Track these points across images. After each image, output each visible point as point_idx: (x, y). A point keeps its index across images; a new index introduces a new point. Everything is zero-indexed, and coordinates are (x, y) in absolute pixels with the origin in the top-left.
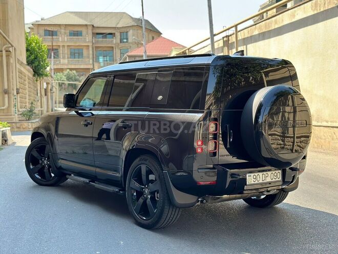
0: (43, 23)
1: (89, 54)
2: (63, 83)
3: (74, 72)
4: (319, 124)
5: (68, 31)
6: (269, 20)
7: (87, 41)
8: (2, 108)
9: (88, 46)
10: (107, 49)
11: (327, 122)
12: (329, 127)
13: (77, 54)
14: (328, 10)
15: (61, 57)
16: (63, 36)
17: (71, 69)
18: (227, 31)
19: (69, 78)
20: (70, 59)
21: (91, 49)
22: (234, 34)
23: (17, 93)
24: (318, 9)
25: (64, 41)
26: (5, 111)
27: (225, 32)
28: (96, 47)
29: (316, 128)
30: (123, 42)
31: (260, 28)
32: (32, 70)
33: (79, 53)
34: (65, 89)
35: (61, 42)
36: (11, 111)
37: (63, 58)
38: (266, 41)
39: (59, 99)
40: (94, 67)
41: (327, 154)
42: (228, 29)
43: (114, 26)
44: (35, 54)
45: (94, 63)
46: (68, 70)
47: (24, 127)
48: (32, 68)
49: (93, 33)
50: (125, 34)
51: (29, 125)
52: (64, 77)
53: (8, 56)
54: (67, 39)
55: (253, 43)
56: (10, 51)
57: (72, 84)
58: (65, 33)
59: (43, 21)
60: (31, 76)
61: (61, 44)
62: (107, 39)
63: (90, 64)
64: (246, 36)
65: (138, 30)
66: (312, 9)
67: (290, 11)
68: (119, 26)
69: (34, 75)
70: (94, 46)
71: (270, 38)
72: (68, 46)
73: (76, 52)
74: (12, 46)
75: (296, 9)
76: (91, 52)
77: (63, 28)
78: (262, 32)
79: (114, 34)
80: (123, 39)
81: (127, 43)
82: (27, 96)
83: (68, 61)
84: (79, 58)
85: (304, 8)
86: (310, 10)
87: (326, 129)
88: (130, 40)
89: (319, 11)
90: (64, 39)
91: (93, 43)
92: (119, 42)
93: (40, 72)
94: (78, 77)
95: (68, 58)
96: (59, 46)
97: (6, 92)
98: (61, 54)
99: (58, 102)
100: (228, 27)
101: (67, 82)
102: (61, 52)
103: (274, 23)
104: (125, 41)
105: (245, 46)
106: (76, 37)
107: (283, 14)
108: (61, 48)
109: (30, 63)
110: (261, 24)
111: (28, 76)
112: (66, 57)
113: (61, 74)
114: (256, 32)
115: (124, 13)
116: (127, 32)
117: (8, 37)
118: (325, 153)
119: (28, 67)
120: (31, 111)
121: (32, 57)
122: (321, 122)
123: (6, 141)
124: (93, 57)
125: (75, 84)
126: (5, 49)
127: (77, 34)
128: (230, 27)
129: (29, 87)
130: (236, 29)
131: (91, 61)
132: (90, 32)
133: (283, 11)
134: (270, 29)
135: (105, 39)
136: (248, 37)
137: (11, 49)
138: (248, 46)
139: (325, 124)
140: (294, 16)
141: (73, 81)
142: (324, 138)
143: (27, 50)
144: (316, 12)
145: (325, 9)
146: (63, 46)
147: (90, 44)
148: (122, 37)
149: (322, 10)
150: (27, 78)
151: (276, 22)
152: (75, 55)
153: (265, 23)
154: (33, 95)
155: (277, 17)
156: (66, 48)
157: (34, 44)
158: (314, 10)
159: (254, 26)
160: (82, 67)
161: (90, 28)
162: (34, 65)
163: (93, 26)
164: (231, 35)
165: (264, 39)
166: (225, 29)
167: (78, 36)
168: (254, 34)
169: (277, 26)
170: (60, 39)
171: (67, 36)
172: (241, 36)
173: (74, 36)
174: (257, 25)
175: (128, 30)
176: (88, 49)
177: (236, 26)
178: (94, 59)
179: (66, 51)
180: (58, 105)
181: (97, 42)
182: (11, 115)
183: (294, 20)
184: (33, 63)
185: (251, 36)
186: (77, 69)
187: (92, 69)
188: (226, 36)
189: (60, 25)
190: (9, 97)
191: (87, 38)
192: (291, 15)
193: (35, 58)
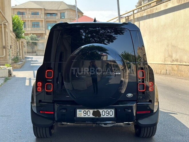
0: (16, 7)
1: (43, 25)
2: (29, 42)
3: (35, 35)
4: (181, 64)
5: (31, 12)
6: (153, 8)
7: (42, 17)
8: (2, 56)
9: (42, 20)
10: (53, 22)
11: (186, 63)
12: (187, 65)
13: (36, 25)
14: (186, 3)
15: (27, 27)
16: (28, 15)
17: (33, 34)
18: (128, 14)
19: (32, 39)
20: (32, 28)
21: (44, 22)
22: (132, 15)
23: (10, 48)
24: (181, 3)
25: (29, 18)
26: (4, 58)
27: (127, 14)
28: (46, 21)
29: (180, 66)
30: (62, 18)
31: (147, 12)
32: (15, 35)
33: (37, 25)
34: (30, 45)
35: (27, 18)
36: (7, 57)
37: (28, 27)
38: (151, 19)
39: (27, 50)
40: (46, 32)
41: (186, 79)
42: (129, 12)
43: (57, 9)
44: (16, 26)
45: (46, 30)
46: (31, 34)
47: (15, 67)
48: (15, 33)
49: (45, 13)
50: (63, 14)
51: (17, 66)
52: (29, 38)
53: (5, 27)
54: (30, 16)
55: (143, 20)
56: (6, 25)
57: (34, 42)
58: (29, 13)
59: (16, 6)
60: (15, 38)
61: (27, 20)
62: (53, 17)
63: (44, 31)
64: (139, 16)
65: (70, 11)
66: (177, 2)
67: (164, 3)
68: (59, 9)
69: (16, 38)
70: (46, 20)
71: (153, 17)
72: (31, 20)
73: (36, 24)
74: (7, 22)
75: (168, 2)
76: (44, 24)
77: (28, 10)
78: (148, 14)
79: (57, 14)
80: (62, 16)
81: (64, 19)
82: (13, 49)
83: (31, 29)
84: (37, 27)
85: (173, 2)
86: (176, 3)
87: (185, 66)
88: (66, 17)
89: (181, 4)
90: (29, 16)
91: (45, 19)
92: (60, 18)
93: (19, 36)
94: (37, 38)
95: (31, 27)
96: (26, 21)
97: (4, 47)
98: (27, 25)
99: (26, 52)
100: (128, 12)
101: (31, 41)
102: (27, 24)
103: (155, 9)
104: (63, 17)
105: (138, 22)
106: (36, 16)
107: (160, 5)
108: (27, 22)
109: (14, 31)
110: (148, 10)
111: (14, 38)
112: (30, 27)
113: (28, 36)
114: (145, 14)
115: (62, 2)
116: (64, 13)
117: (5, 15)
118: (185, 79)
119: (14, 33)
120: (17, 58)
121: (15, 28)
122: (183, 63)
123: (11, 74)
124: (45, 27)
125: (36, 42)
126: (3, 24)
127: (36, 14)
128: (130, 11)
129: (14, 45)
130: (134, 12)
131: (44, 29)
132: (43, 12)
133: (160, 3)
134: (153, 13)
135: (51, 17)
136: (140, 17)
137: (6, 24)
138: (140, 22)
139: (185, 64)
140: (167, 6)
141: (34, 40)
142: (184, 71)
143: (13, 24)
144: (179, 4)
145: (184, 2)
146: (28, 21)
147: (43, 20)
148: (61, 16)
149: (183, 3)
150: (13, 39)
151: (156, 9)
152: (35, 26)
153: (150, 9)
154: (16, 49)
155: (157, 6)
156: (30, 22)
157: (16, 20)
158: (178, 3)
159: (144, 11)
160: (39, 32)
161: (43, 10)
162: (16, 32)
163: (45, 9)
164: (130, 16)
165: (149, 18)
166: (127, 12)
167: (36, 15)
168: (144, 15)
169: (157, 11)
170: (26, 17)
171: (30, 15)
172: (136, 16)
173: (34, 15)
174: (145, 11)
175: (65, 11)
176: (42, 22)
177: (133, 11)
178: (46, 28)
179: (30, 23)
180: (26, 54)
181: (47, 18)
182: (7, 60)
183: (167, 8)
184: (16, 31)
185: (142, 17)
186: (36, 33)
187: (45, 33)
188: (127, 16)
189: (26, 9)
190: (6, 50)
191: (42, 16)
192: (165, 6)
193: (17, 28)
